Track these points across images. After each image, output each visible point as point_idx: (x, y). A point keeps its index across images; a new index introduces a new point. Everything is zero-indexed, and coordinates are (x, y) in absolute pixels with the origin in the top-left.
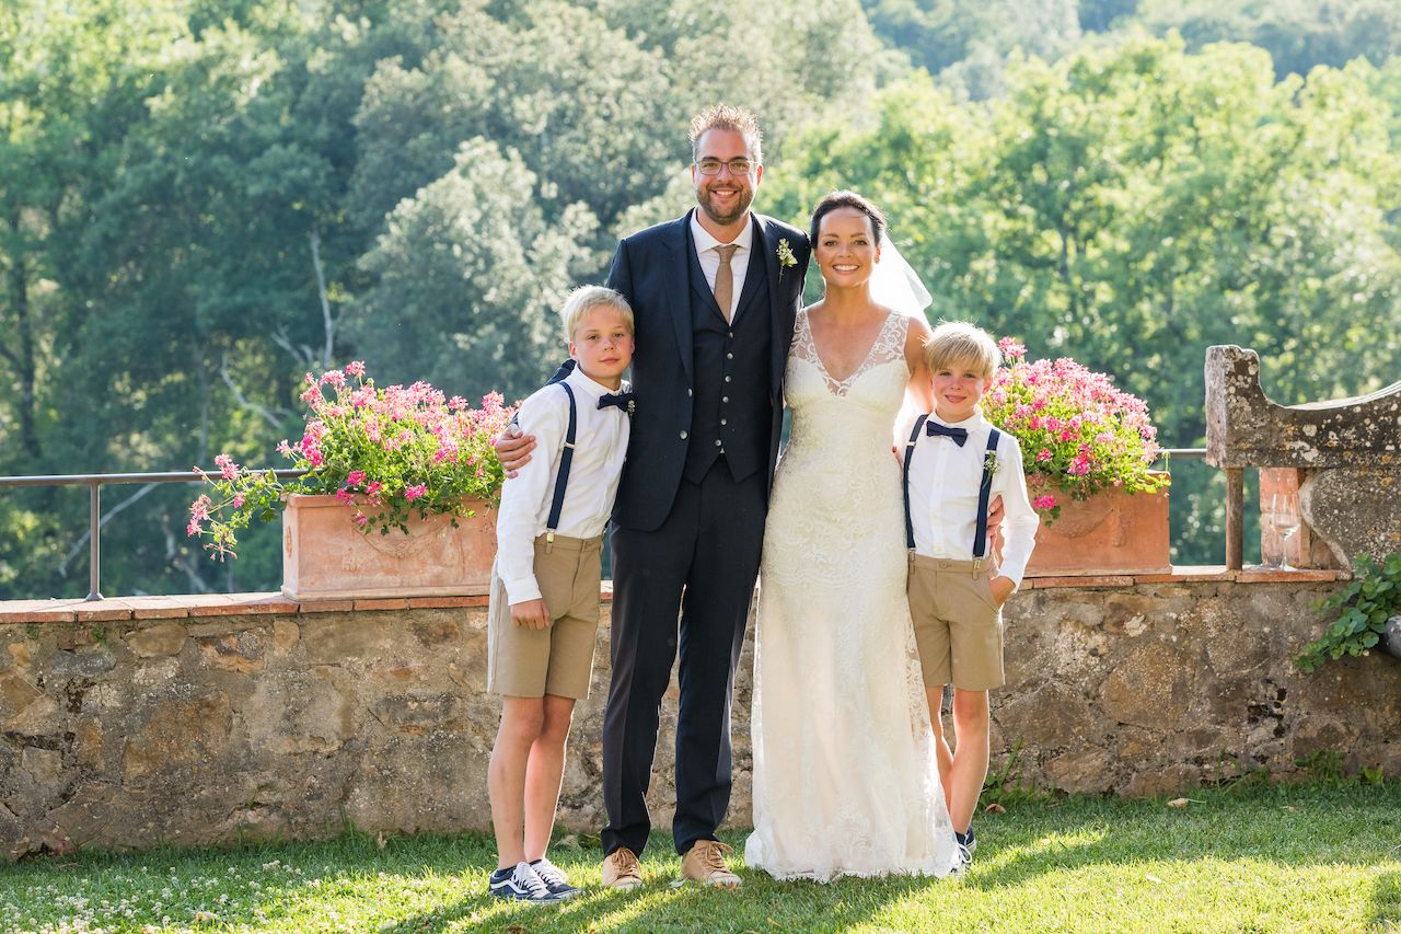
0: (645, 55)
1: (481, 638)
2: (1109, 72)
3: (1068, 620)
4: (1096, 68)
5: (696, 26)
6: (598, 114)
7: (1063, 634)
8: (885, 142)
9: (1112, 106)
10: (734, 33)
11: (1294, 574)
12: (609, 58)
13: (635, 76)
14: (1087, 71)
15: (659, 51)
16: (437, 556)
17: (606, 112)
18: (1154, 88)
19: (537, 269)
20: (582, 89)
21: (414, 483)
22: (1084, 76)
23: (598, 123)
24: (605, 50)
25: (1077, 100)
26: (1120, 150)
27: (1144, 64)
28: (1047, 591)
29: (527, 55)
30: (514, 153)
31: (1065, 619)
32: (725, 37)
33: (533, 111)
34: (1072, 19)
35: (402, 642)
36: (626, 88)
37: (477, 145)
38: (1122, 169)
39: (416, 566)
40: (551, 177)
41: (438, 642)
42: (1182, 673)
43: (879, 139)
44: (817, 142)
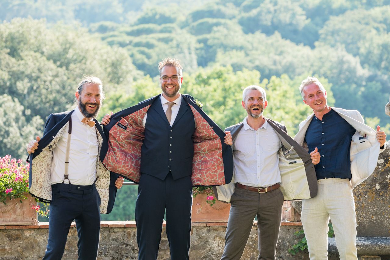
0: (60, 69)
1: (29, 239)
2: (209, 78)
3: (217, 237)
4: (205, 77)
5: (76, 60)
6: (44, 88)
7: (216, 241)
8: (137, 98)
9: (210, 89)
10: (88, 63)
11: (289, 223)
12: (48, 70)
13: (56, 76)
14: (201, 77)
15: (64, 68)
16: (15, 212)
17: (46, 87)
18: (222, 83)
19: (24, 137)
20: (39, 80)
21: (8, 188)
22: (201, 79)
23: (44, 91)
24: (46, 67)
25: (198, 86)
26: (212, 102)
27: (219, 76)
28: (210, 227)
29: (22, 68)
30: (16, 100)
31: (216, 236)
32: (85, 64)
33: (22, 86)
34: (195, 63)
35: (3, 240)
36: (53, 80)
37: (5, 97)
38: (213, 109)
39: (8, 215)
40: (28, 108)
41: (14, 240)
42: (253, 254)
43: (135, 98)
44: (115, 98)
